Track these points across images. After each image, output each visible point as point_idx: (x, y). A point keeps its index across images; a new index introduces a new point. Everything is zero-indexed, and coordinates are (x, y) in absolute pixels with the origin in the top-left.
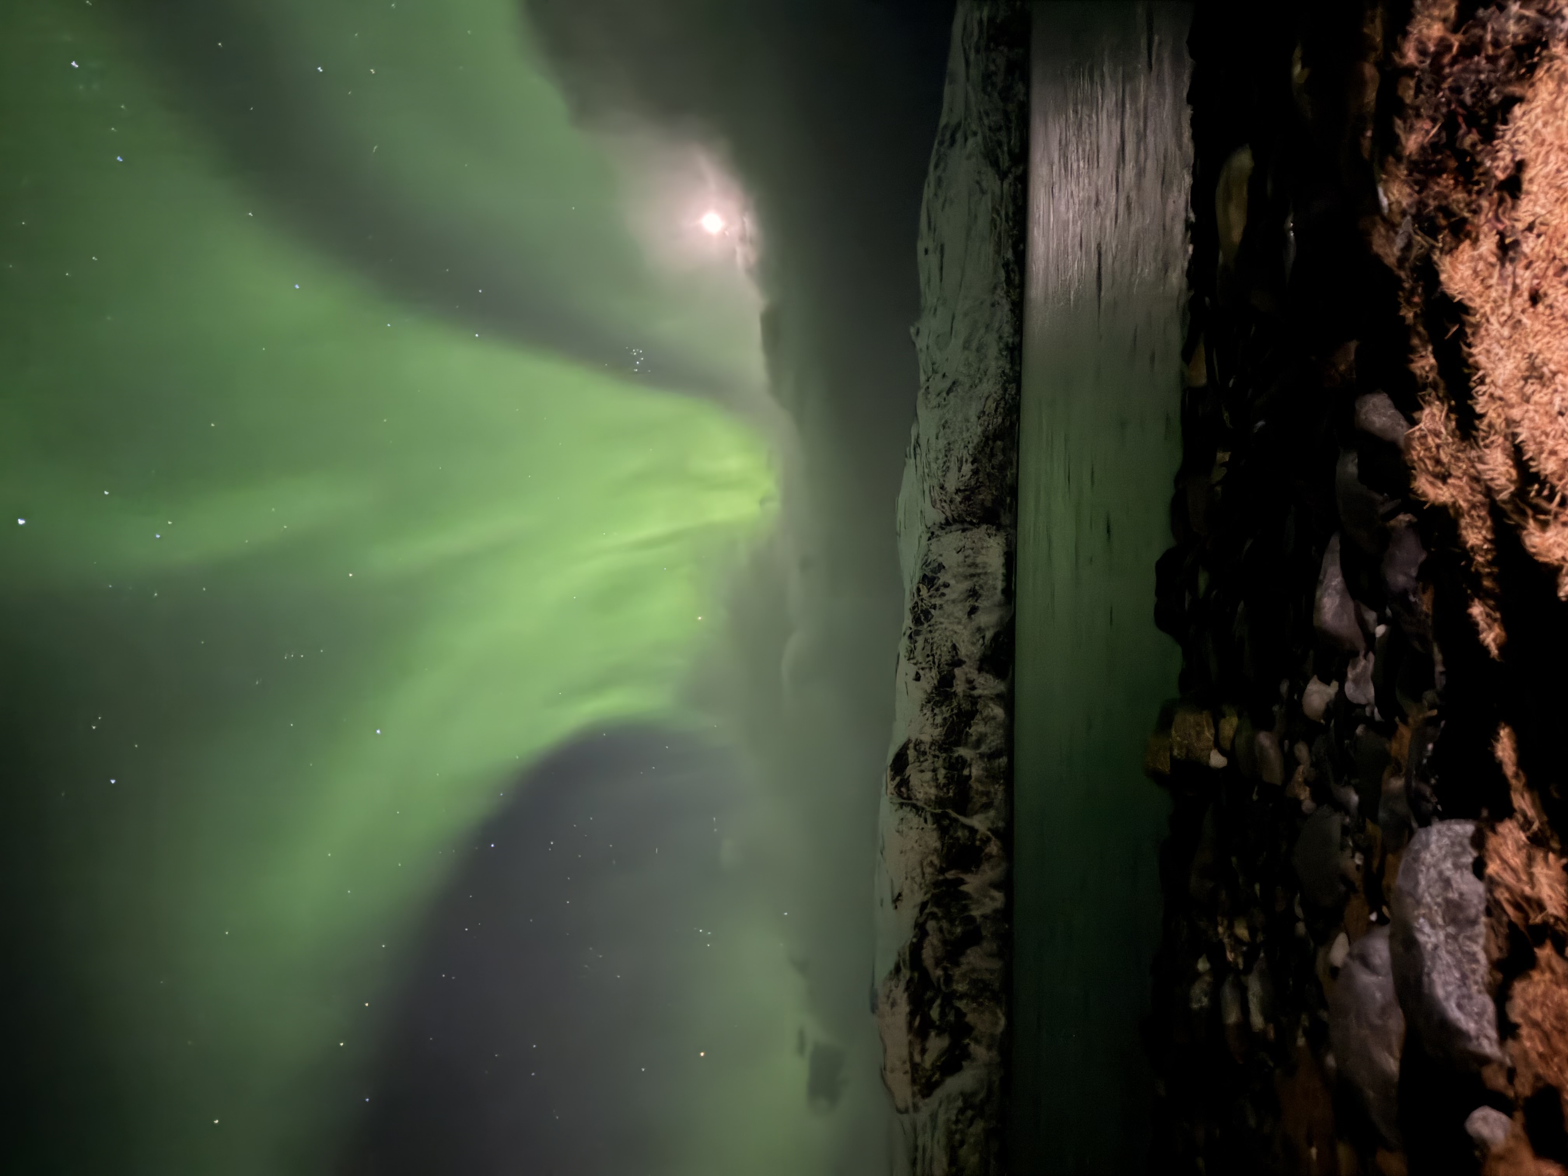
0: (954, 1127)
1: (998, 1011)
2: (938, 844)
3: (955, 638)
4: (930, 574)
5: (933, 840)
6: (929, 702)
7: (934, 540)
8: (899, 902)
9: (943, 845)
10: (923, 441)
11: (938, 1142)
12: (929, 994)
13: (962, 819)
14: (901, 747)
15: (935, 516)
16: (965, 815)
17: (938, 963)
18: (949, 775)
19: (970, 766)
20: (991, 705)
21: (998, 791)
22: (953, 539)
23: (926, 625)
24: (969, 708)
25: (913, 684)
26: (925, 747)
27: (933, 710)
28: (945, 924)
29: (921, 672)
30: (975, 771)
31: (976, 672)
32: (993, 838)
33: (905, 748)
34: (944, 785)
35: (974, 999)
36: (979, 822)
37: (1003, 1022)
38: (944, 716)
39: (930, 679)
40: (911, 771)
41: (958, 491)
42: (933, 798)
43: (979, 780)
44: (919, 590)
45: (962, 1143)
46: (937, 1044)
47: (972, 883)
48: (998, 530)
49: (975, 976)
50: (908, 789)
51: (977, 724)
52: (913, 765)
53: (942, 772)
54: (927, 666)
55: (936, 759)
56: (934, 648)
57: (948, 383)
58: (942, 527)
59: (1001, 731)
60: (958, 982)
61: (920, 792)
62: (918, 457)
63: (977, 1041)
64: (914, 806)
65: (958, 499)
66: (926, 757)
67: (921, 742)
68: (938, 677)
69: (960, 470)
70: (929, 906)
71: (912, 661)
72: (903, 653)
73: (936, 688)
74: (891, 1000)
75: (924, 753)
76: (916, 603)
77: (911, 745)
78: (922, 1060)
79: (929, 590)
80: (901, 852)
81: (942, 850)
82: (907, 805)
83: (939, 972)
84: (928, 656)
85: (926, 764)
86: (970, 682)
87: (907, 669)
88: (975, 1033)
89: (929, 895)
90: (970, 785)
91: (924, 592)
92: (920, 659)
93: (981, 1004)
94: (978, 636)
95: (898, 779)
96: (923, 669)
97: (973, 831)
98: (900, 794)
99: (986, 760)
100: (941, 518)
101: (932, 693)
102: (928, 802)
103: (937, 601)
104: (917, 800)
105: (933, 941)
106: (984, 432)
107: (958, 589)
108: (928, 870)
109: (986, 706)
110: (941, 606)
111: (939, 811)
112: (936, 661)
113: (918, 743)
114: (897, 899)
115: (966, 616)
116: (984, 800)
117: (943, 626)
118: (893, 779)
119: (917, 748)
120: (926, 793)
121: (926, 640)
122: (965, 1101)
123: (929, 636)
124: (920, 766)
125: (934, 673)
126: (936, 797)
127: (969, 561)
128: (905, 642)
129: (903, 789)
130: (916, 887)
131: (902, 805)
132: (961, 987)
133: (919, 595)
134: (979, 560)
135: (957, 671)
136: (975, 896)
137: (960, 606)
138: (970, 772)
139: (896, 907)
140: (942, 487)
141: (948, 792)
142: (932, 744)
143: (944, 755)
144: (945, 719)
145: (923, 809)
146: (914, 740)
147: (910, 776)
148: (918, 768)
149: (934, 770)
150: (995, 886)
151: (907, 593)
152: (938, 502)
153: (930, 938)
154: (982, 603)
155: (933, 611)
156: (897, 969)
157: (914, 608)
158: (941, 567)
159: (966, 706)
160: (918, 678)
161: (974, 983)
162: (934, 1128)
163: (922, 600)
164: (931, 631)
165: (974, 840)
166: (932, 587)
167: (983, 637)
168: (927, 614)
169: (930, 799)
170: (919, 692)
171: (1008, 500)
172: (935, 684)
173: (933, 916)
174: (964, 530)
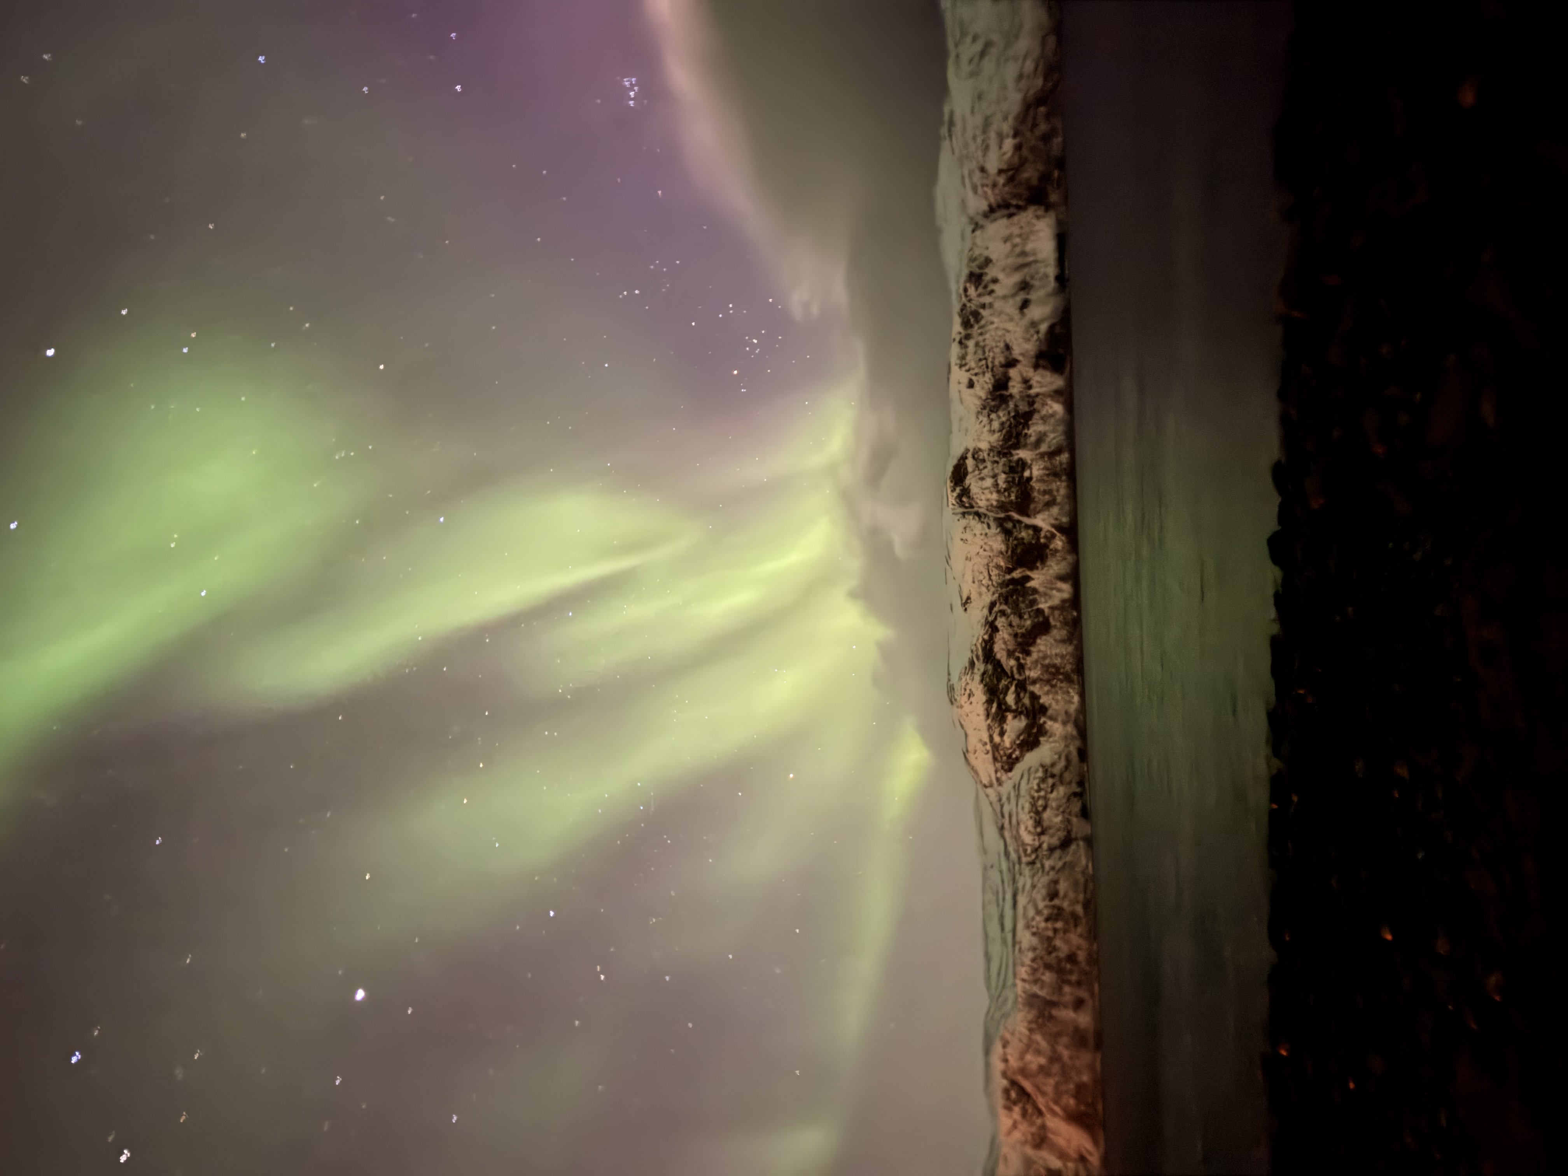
0: (1036, 795)
1: (1071, 691)
2: (1003, 547)
3: (1008, 338)
4: (977, 271)
5: (998, 543)
6: (984, 408)
7: (978, 233)
8: (968, 605)
9: (1008, 548)
10: (957, 118)
11: (1023, 808)
12: (1004, 683)
13: (1026, 520)
14: (959, 458)
15: (977, 204)
16: (1028, 516)
17: (1010, 654)
18: (1010, 479)
19: (1030, 468)
20: (1049, 402)
21: (1060, 488)
22: (999, 227)
23: (976, 327)
24: (1027, 409)
25: (967, 392)
26: (981, 455)
27: (989, 416)
28: (1015, 620)
29: (974, 378)
30: (1036, 471)
31: (1032, 370)
32: (1058, 534)
33: (963, 458)
34: (1005, 490)
35: (1048, 681)
36: (1043, 521)
37: (1076, 699)
38: (1001, 420)
39: (985, 383)
40: (971, 481)
41: (1000, 172)
42: (995, 503)
43: (1041, 480)
44: (966, 290)
45: (1045, 808)
46: (1014, 725)
47: (1038, 579)
48: (1047, 210)
49: (1047, 661)
50: (969, 497)
51: (1036, 424)
52: (972, 474)
53: (1002, 478)
54: (980, 371)
55: (995, 465)
56: (987, 350)
57: (978, 47)
58: (986, 215)
59: (1061, 428)
60: (1030, 669)
61: (981, 500)
62: (954, 138)
63: (1053, 719)
64: (978, 514)
65: (1001, 180)
66: (985, 464)
67: (980, 450)
68: (992, 381)
69: (1000, 148)
70: (998, 605)
71: (964, 369)
72: (954, 360)
73: (991, 393)
74: (968, 692)
75: (984, 461)
76: (964, 305)
77: (969, 455)
78: (1003, 741)
79: (976, 288)
80: (967, 559)
81: (1007, 552)
82: (969, 513)
83: (1012, 662)
84: (980, 360)
85: (985, 472)
86: (1026, 382)
87: (959, 376)
88: (1050, 712)
89: (997, 595)
90: (1032, 486)
91: (972, 291)
92: (972, 364)
93: (1053, 686)
94: (1032, 331)
95: (958, 490)
96: (976, 374)
97: (1037, 529)
98: (961, 504)
99: (1046, 459)
100: (984, 206)
101: (987, 399)
102: (990, 508)
103: (987, 299)
104: (980, 507)
105: (1004, 636)
106: (1025, 99)
107: (1007, 282)
108: (994, 572)
109: (1044, 404)
110: (991, 305)
111: (1002, 515)
112: (990, 365)
113: (976, 451)
114: (966, 602)
115: (1017, 312)
116: (1047, 498)
117: (994, 326)
118: (953, 491)
119: (976, 456)
120: (988, 500)
121: (977, 344)
122: (1046, 771)
123: (981, 338)
124: (980, 474)
125: (988, 375)
126: (998, 501)
127: (1018, 250)
128: (955, 350)
129: (964, 499)
130: (984, 589)
131: (964, 514)
132: (1033, 674)
133: (966, 296)
134: (1029, 247)
135: (1013, 372)
136: (1041, 590)
137: (1011, 302)
138: (1031, 473)
139: (966, 610)
140: (983, 170)
141: (1009, 496)
142: (991, 449)
143: (1004, 460)
144: (1002, 424)
145: (985, 515)
146: (971, 450)
147: (970, 484)
148: (978, 477)
149: (995, 476)
150: (1062, 578)
151: (954, 297)
152: (980, 188)
153: (1001, 633)
154: (1033, 296)
155: (981, 311)
156: (972, 664)
157: (962, 310)
158: (988, 261)
159: (1023, 407)
160: (971, 385)
161: (1046, 668)
162: (1018, 796)
163: (970, 301)
164: (981, 334)
165: (1038, 538)
166: (980, 284)
167: (1038, 332)
168: (977, 315)
169: (992, 505)
170: (973, 399)
171: (1056, 174)
172: (989, 389)
173: (1003, 613)
174: (1010, 216)
